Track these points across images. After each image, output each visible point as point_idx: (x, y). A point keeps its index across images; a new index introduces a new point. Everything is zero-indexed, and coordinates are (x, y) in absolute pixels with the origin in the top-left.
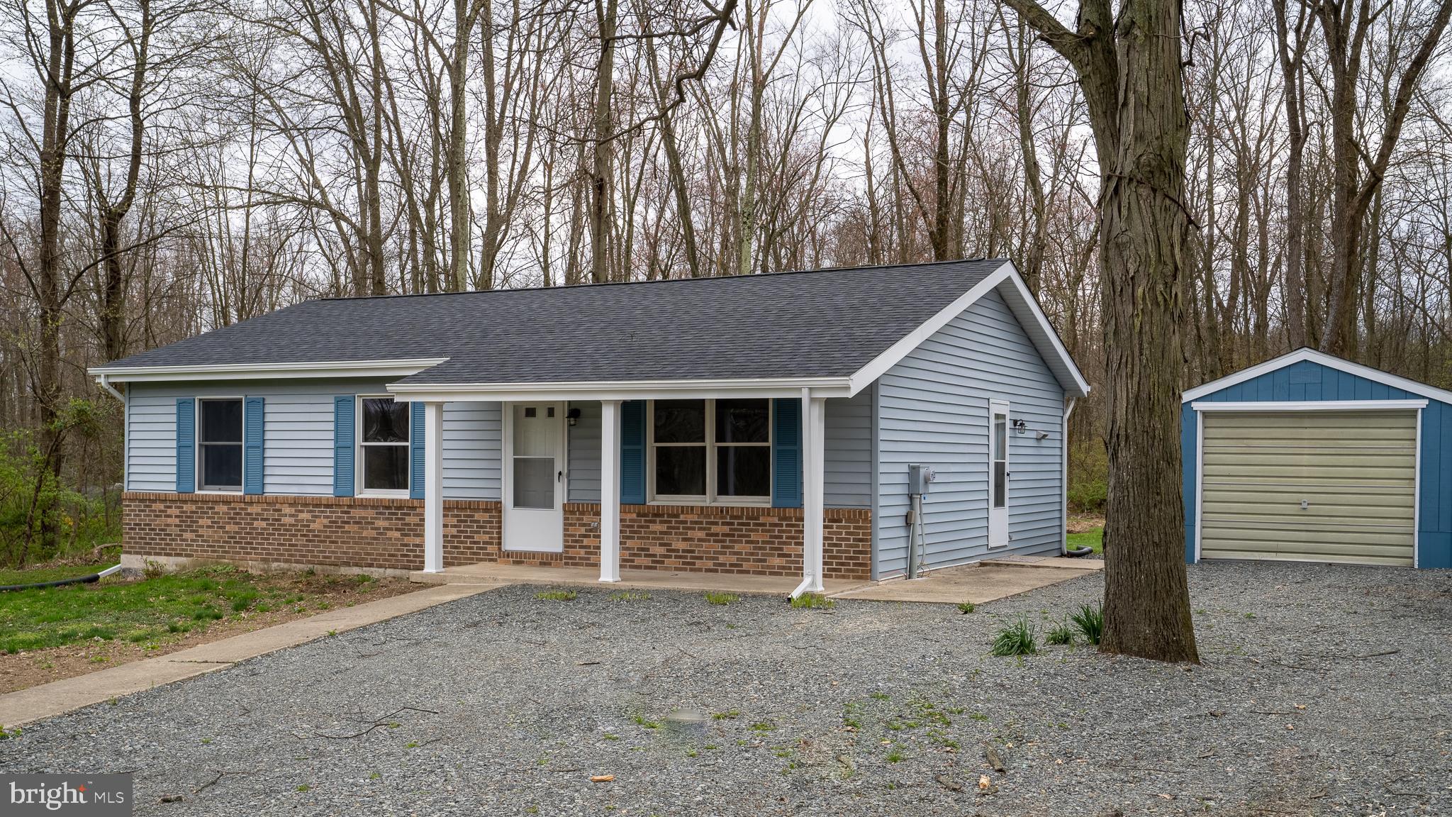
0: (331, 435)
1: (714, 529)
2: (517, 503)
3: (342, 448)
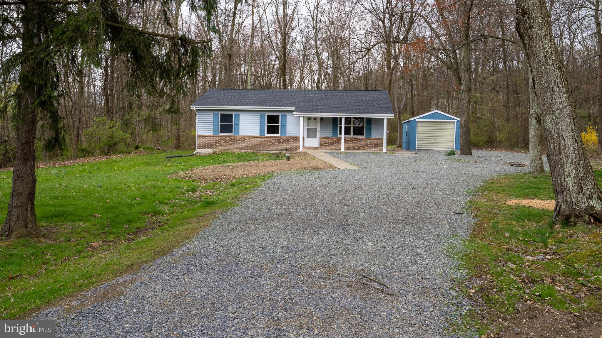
0: (259, 122)
1: (354, 142)
2: (307, 137)
3: (261, 125)
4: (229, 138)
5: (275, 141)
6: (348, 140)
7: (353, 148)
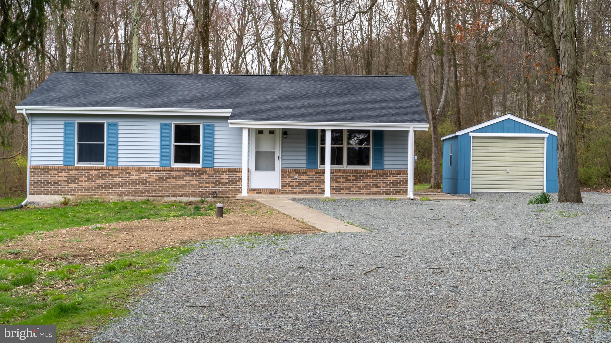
0: (159, 140)
1: (349, 178)
2: (257, 169)
3: (164, 146)
4: (96, 172)
5: (191, 178)
6: (338, 174)
7: (347, 191)
